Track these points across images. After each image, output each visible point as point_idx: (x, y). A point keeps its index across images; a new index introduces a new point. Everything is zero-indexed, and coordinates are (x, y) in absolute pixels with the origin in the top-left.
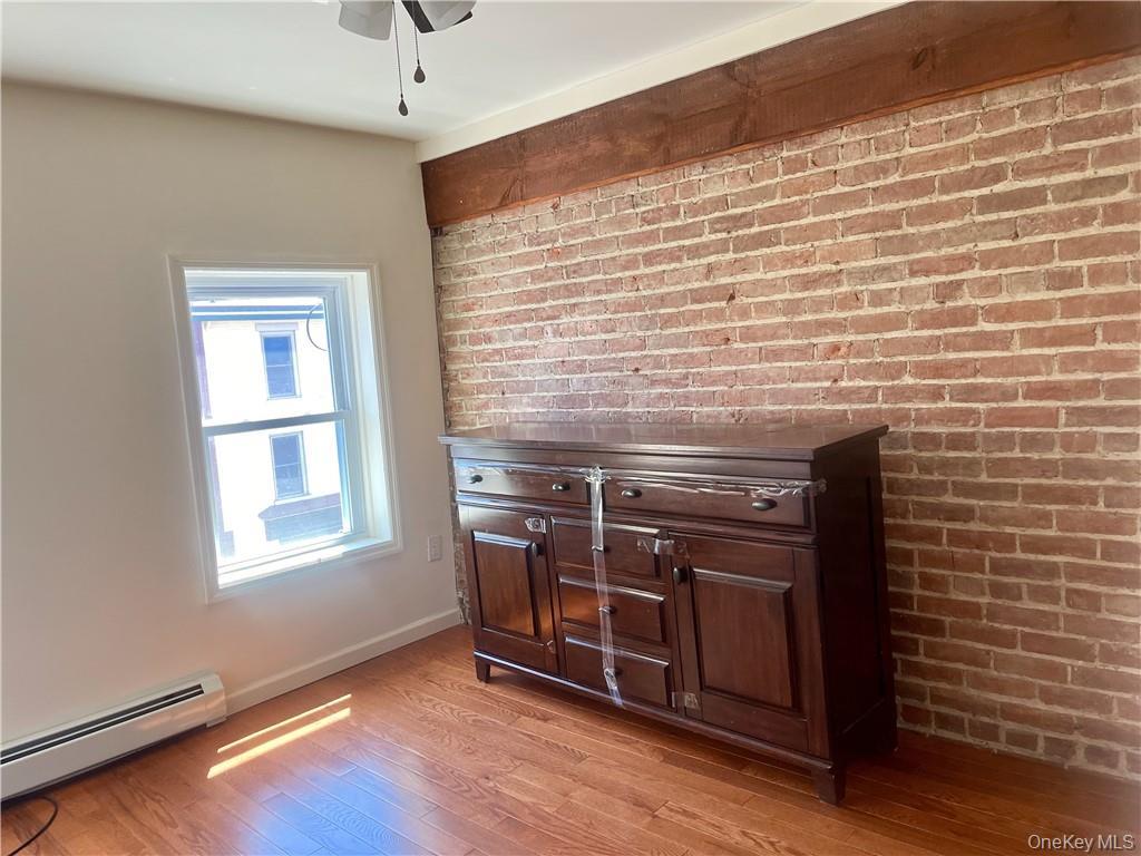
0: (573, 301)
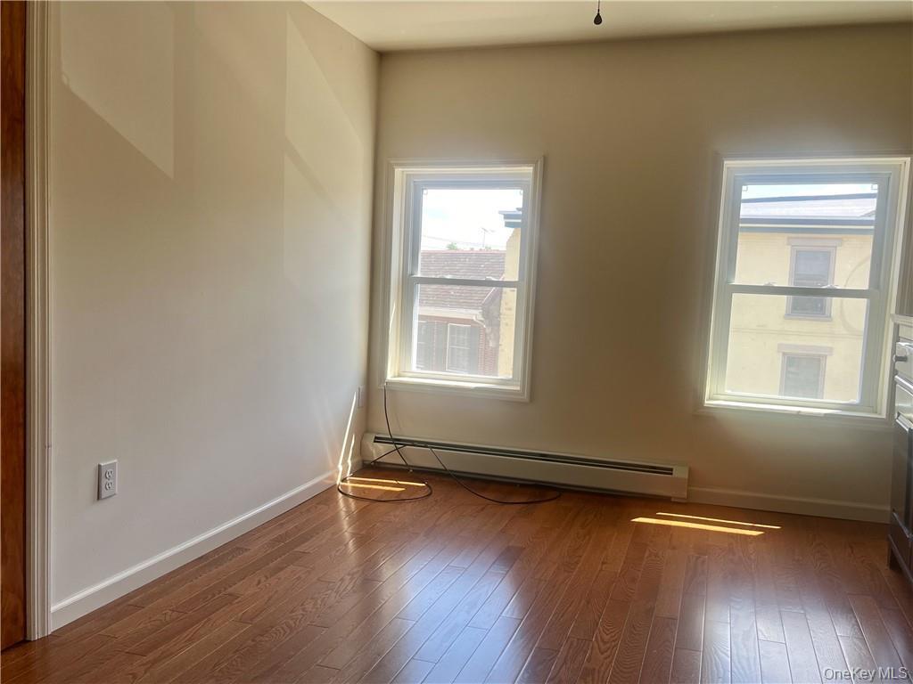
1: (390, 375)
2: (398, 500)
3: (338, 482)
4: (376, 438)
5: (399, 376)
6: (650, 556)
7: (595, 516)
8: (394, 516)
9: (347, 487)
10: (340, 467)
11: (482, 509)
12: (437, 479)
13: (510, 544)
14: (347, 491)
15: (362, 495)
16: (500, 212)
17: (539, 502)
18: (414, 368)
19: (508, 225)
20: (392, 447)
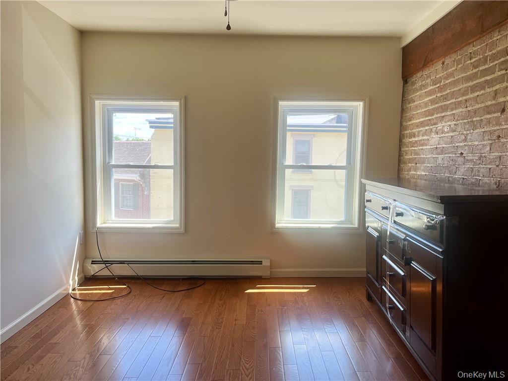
0: (443, 114)
1: (99, 223)
2: (111, 298)
3: (70, 291)
4: (92, 261)
5: (104, 223)
6: (258, 312)
7: (226, 292)
8: (111, 309)
9: (76, 294)
10: (71, 282)
11: (164, 296)
12: (133, 281)
13: (184, 316)
14: (76, 296)
15: (88, 298)
16: (146, 120)
17: (195, 288)
18: (113, 218)
19: (151, 127)
20: (103, 266)
